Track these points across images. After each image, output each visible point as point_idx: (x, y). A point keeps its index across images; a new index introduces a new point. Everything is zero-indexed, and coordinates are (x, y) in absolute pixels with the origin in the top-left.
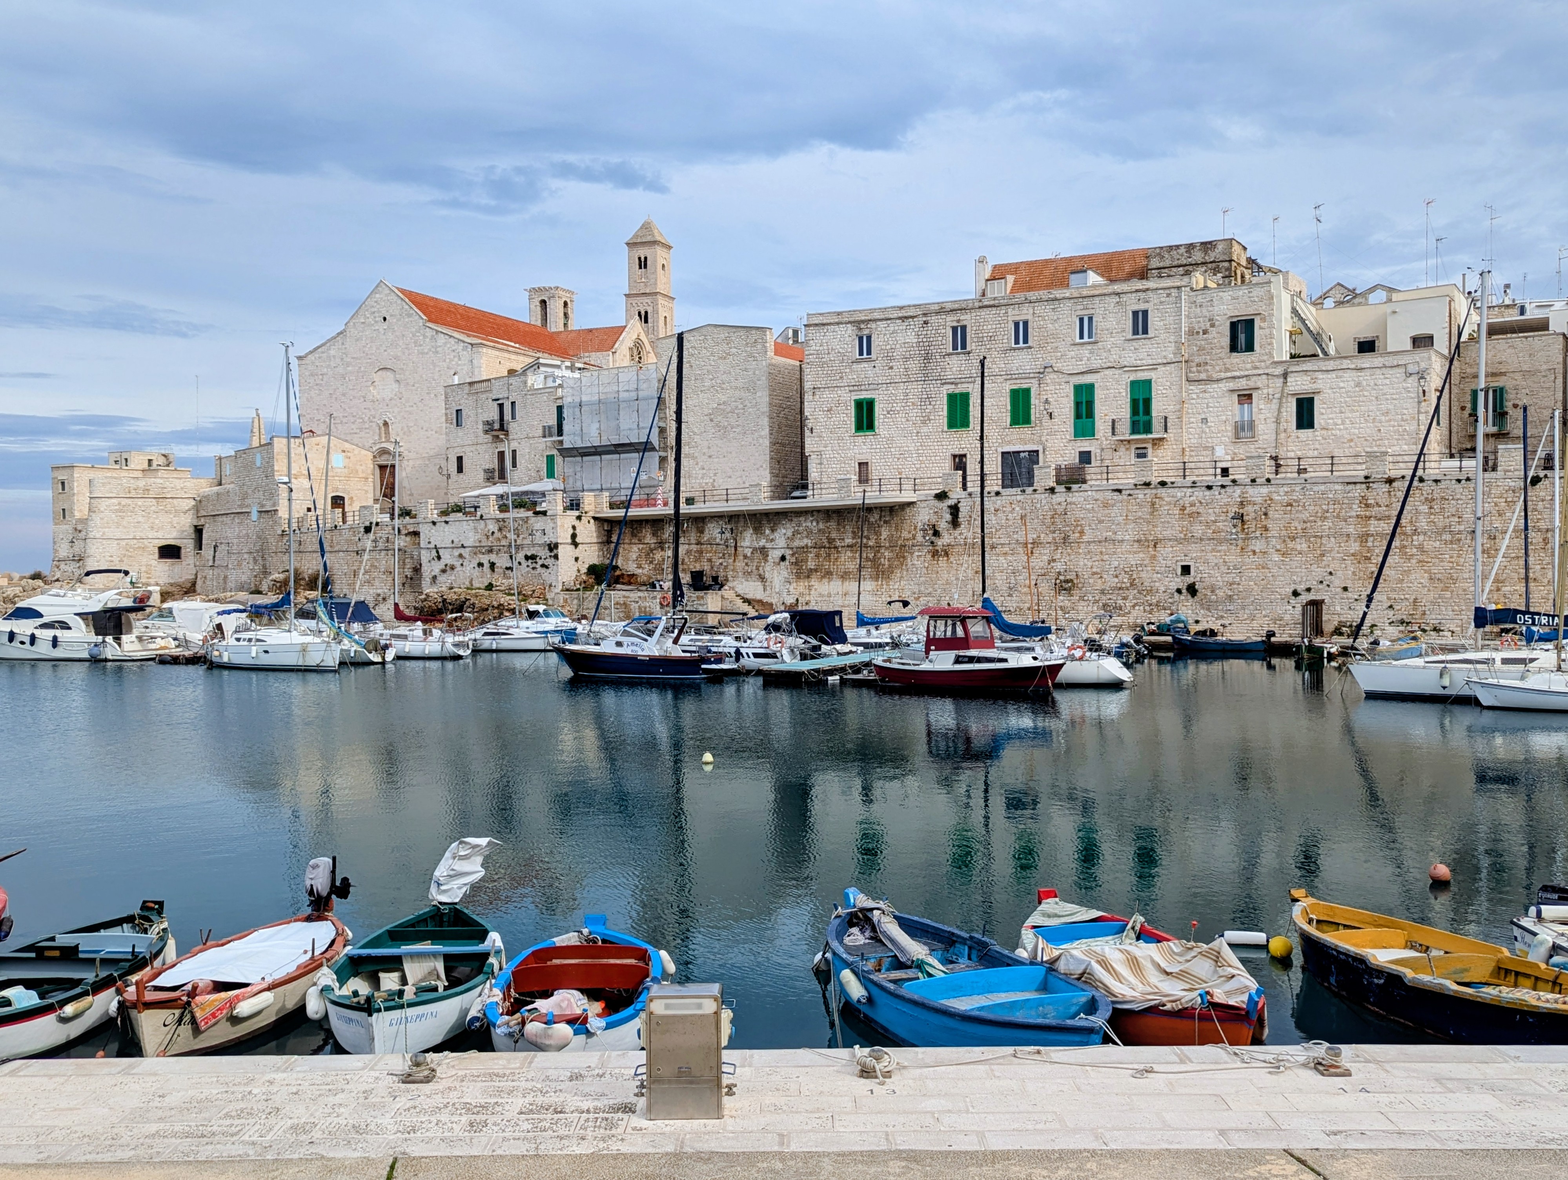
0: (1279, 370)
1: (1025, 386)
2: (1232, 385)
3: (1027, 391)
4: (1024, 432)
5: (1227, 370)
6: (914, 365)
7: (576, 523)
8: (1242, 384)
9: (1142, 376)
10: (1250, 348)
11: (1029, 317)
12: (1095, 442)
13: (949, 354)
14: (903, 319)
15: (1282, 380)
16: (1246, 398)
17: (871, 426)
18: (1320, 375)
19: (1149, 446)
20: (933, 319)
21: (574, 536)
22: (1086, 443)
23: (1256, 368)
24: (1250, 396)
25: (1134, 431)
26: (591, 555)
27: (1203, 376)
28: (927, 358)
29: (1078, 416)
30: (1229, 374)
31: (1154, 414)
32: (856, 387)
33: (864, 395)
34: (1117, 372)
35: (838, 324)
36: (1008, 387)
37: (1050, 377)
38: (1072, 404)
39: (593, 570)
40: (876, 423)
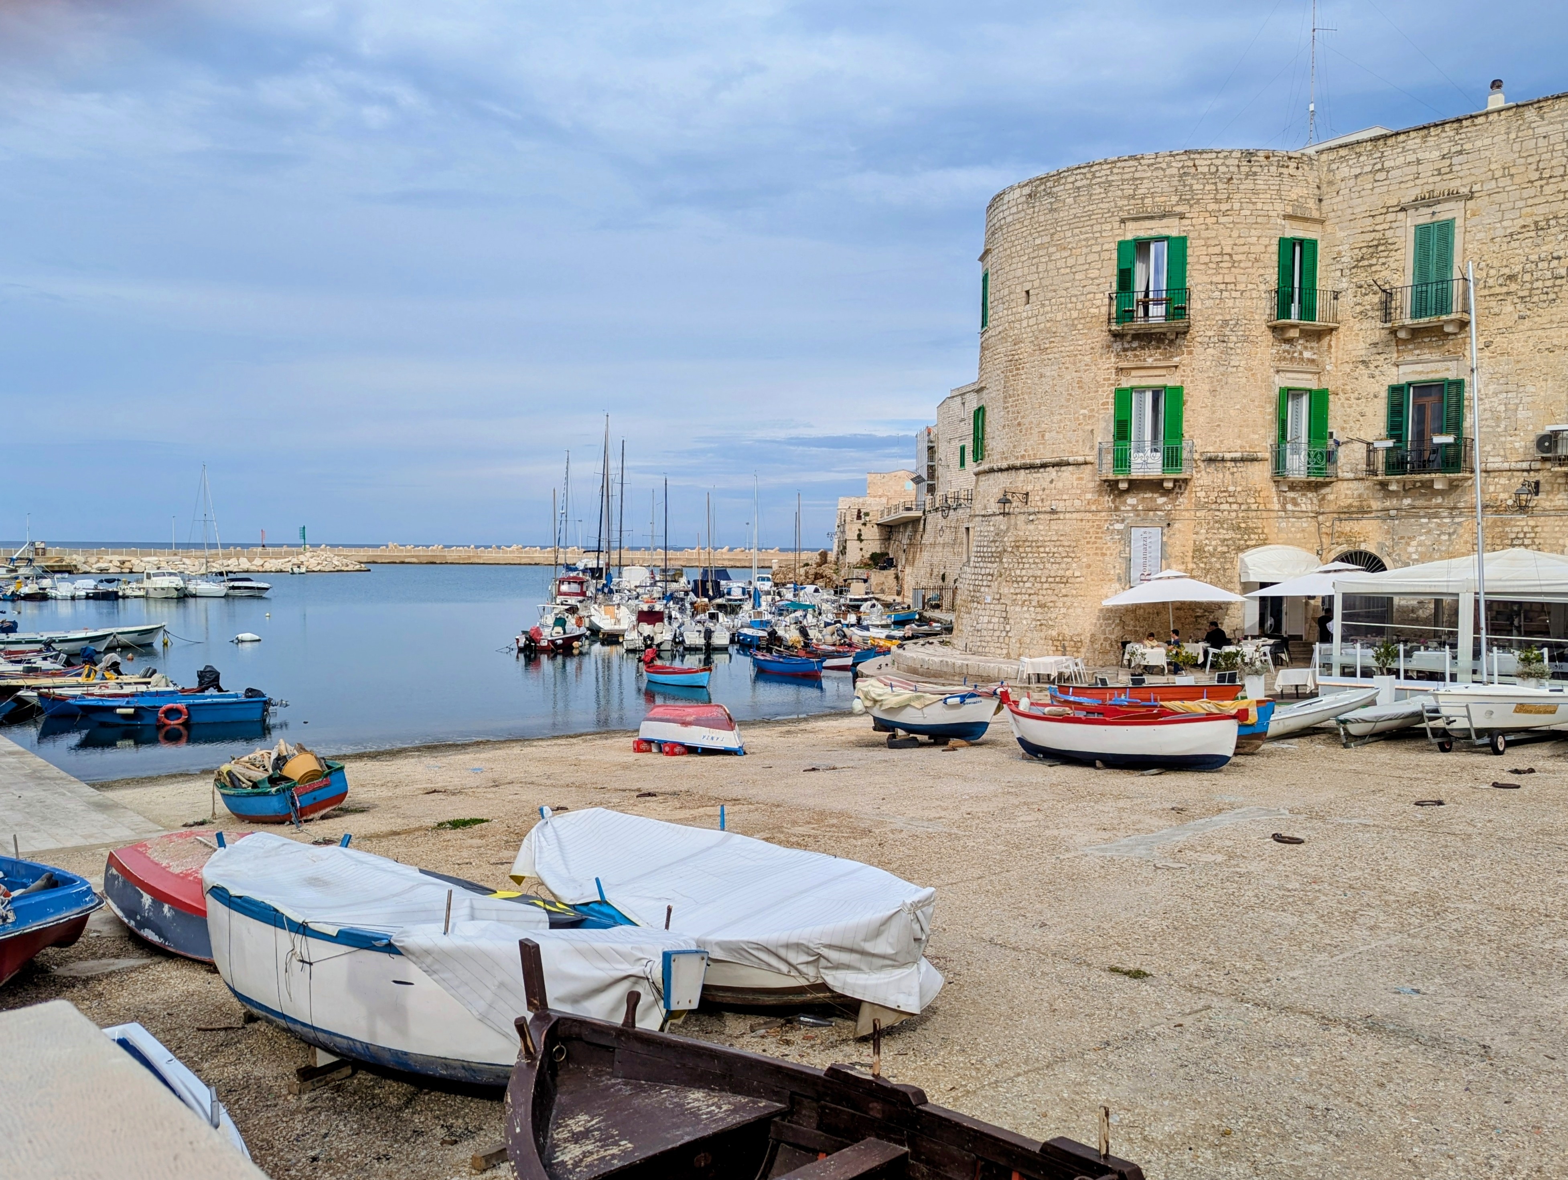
7: (862, 528)
21: (859, 536)
26: (873, 546)
32: (961, 437)
33: (962, 443)
39: (874, 557)
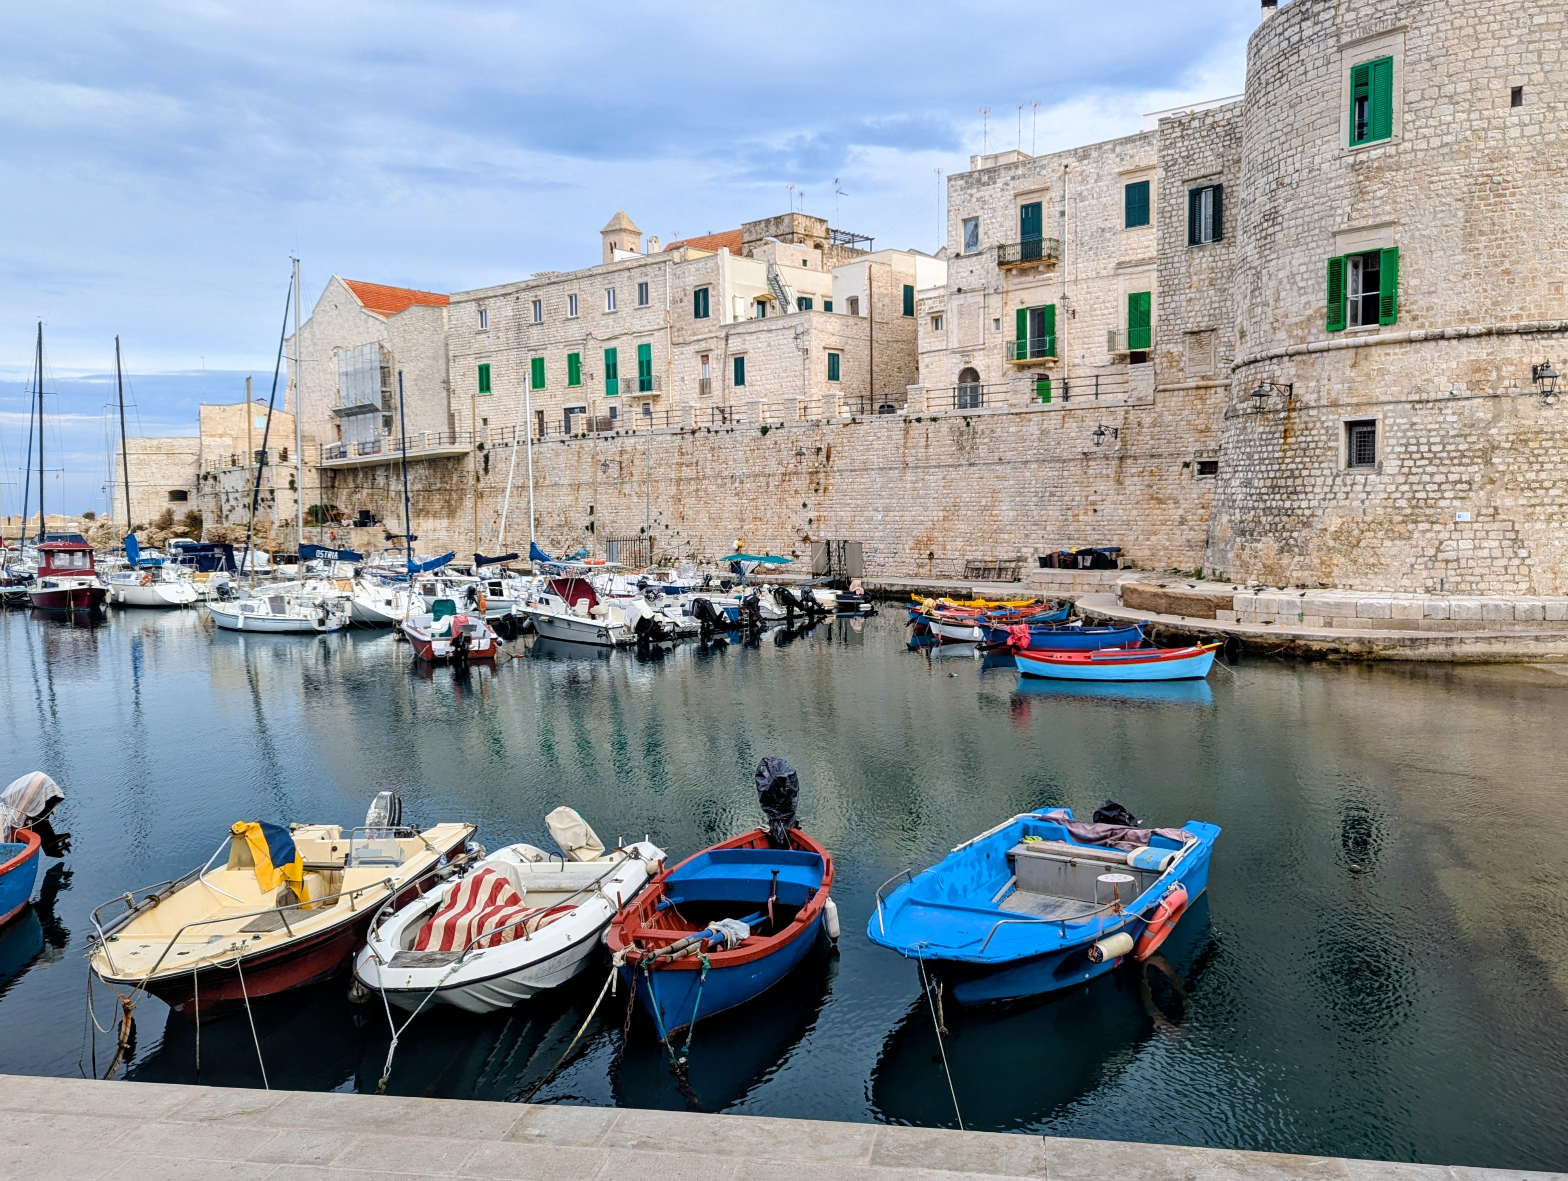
0: (723, 334)
1: (576, 351)
2: (697, 347)
3: (577, 355)
4: (576, 391)
5: (695, 334)
6: (512, 334)
7: (295, 472)
8: (703, 346)
9: (645, 341)
10: (706, 315)
11: (577, 292)
12: (619, 399)
13: (532, 325)
14: (504, 295)
15: (724, 342)
16: (705, 358)
17: (488, 389)
18: (747, 337)
19: (650, 402)
20: (522, 295)
21: (292, 483)
22: (613, 400)
23: (710, 332)
24: (707, 356)
25: (642, 389)
27: (681, 340)
28: (519, 328)
29: (608, 377)
30: (695, 338)
31: (653, 374)
32: (479, 355)
33: (484, 362)
34: (630, 337)
35: (466, 301)
36: (566, 352)
37: (591, 343)
38: (603, 367)
39: (314, 510)
40: (492, 385)
